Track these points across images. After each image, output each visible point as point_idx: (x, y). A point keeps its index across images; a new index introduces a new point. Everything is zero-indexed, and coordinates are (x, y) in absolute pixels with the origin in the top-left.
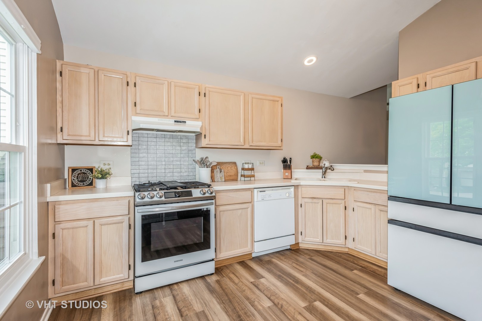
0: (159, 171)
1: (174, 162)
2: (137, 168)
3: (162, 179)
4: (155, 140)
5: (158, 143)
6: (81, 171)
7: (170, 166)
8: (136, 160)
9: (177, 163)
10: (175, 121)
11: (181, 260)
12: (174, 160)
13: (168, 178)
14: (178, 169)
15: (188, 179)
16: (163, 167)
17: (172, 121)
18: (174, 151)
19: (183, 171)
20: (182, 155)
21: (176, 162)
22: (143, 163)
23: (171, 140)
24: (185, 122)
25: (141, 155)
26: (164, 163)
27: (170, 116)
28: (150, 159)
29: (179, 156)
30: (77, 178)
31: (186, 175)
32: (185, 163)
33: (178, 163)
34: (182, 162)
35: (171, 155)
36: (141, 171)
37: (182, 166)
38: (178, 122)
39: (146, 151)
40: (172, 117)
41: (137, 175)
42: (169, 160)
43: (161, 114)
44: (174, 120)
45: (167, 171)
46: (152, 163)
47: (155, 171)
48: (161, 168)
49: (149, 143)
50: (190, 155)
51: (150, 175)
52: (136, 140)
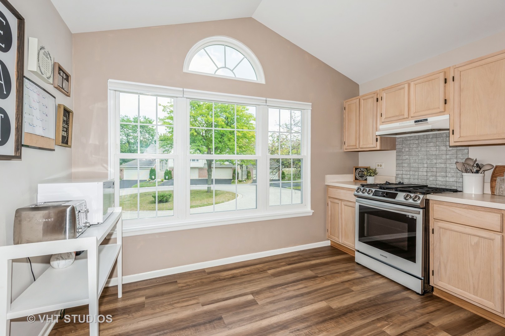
0: (420, 173)
1: (437, 164)
2: (401, 169)
3: (424, 182)
4: (417, 142)
5: (420, 144)
6: (361, 169)
7: (433, 169)
8: (400, 162)
9: (440, 166)
10: (416, 122)
11: (386, 257)
12: (438, 162)
13: (430, 182)
14: (442, 173)
15: (456, 186)
16: (425, 169)
17: (412, 122)
18: (437, 152)
19: (450, 176)
20: (448, 157)
21: (440, 164)
22: (406, 165)
23: (434, 140)
24: (426, 120)
25: (404, 158)
26: (426, 165)
27: (410, 117)
28: (412, 161)
29: (444, 157)
30: (359, 174)
31: (453, 180)
32: (452, 166)
33: (443, 165)
34: (448, 165)
35: (434, 157)
36: (404, 172)
37: (448, 170)
38: (418, 121)
39: (408, 154)
40: (413, 118)
41: (400, 176)
42: (432, 162)
43: (401, 117)
44: (414, 121)
45: (429, 174)
46: (415, 165)
47: (416, 173)
48: (423, 170)
49: (411, 146)
50: (458, 156)
51: (412, 177)
52: (400, 144)
